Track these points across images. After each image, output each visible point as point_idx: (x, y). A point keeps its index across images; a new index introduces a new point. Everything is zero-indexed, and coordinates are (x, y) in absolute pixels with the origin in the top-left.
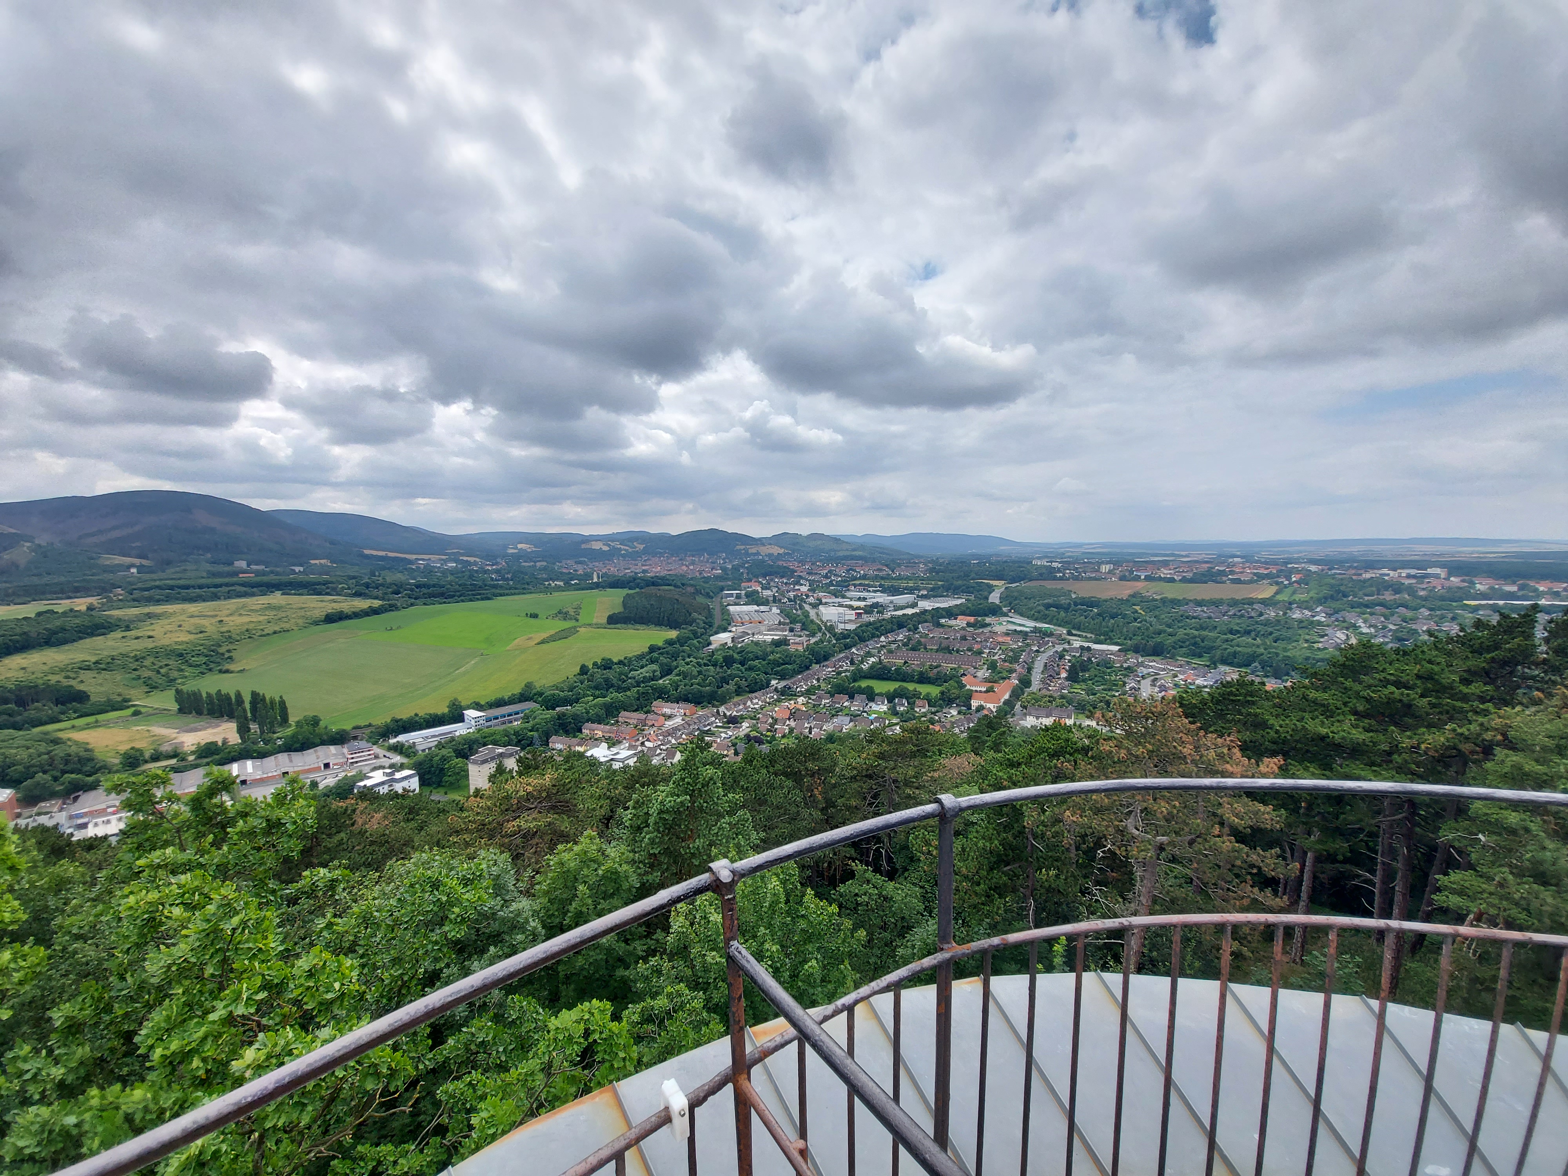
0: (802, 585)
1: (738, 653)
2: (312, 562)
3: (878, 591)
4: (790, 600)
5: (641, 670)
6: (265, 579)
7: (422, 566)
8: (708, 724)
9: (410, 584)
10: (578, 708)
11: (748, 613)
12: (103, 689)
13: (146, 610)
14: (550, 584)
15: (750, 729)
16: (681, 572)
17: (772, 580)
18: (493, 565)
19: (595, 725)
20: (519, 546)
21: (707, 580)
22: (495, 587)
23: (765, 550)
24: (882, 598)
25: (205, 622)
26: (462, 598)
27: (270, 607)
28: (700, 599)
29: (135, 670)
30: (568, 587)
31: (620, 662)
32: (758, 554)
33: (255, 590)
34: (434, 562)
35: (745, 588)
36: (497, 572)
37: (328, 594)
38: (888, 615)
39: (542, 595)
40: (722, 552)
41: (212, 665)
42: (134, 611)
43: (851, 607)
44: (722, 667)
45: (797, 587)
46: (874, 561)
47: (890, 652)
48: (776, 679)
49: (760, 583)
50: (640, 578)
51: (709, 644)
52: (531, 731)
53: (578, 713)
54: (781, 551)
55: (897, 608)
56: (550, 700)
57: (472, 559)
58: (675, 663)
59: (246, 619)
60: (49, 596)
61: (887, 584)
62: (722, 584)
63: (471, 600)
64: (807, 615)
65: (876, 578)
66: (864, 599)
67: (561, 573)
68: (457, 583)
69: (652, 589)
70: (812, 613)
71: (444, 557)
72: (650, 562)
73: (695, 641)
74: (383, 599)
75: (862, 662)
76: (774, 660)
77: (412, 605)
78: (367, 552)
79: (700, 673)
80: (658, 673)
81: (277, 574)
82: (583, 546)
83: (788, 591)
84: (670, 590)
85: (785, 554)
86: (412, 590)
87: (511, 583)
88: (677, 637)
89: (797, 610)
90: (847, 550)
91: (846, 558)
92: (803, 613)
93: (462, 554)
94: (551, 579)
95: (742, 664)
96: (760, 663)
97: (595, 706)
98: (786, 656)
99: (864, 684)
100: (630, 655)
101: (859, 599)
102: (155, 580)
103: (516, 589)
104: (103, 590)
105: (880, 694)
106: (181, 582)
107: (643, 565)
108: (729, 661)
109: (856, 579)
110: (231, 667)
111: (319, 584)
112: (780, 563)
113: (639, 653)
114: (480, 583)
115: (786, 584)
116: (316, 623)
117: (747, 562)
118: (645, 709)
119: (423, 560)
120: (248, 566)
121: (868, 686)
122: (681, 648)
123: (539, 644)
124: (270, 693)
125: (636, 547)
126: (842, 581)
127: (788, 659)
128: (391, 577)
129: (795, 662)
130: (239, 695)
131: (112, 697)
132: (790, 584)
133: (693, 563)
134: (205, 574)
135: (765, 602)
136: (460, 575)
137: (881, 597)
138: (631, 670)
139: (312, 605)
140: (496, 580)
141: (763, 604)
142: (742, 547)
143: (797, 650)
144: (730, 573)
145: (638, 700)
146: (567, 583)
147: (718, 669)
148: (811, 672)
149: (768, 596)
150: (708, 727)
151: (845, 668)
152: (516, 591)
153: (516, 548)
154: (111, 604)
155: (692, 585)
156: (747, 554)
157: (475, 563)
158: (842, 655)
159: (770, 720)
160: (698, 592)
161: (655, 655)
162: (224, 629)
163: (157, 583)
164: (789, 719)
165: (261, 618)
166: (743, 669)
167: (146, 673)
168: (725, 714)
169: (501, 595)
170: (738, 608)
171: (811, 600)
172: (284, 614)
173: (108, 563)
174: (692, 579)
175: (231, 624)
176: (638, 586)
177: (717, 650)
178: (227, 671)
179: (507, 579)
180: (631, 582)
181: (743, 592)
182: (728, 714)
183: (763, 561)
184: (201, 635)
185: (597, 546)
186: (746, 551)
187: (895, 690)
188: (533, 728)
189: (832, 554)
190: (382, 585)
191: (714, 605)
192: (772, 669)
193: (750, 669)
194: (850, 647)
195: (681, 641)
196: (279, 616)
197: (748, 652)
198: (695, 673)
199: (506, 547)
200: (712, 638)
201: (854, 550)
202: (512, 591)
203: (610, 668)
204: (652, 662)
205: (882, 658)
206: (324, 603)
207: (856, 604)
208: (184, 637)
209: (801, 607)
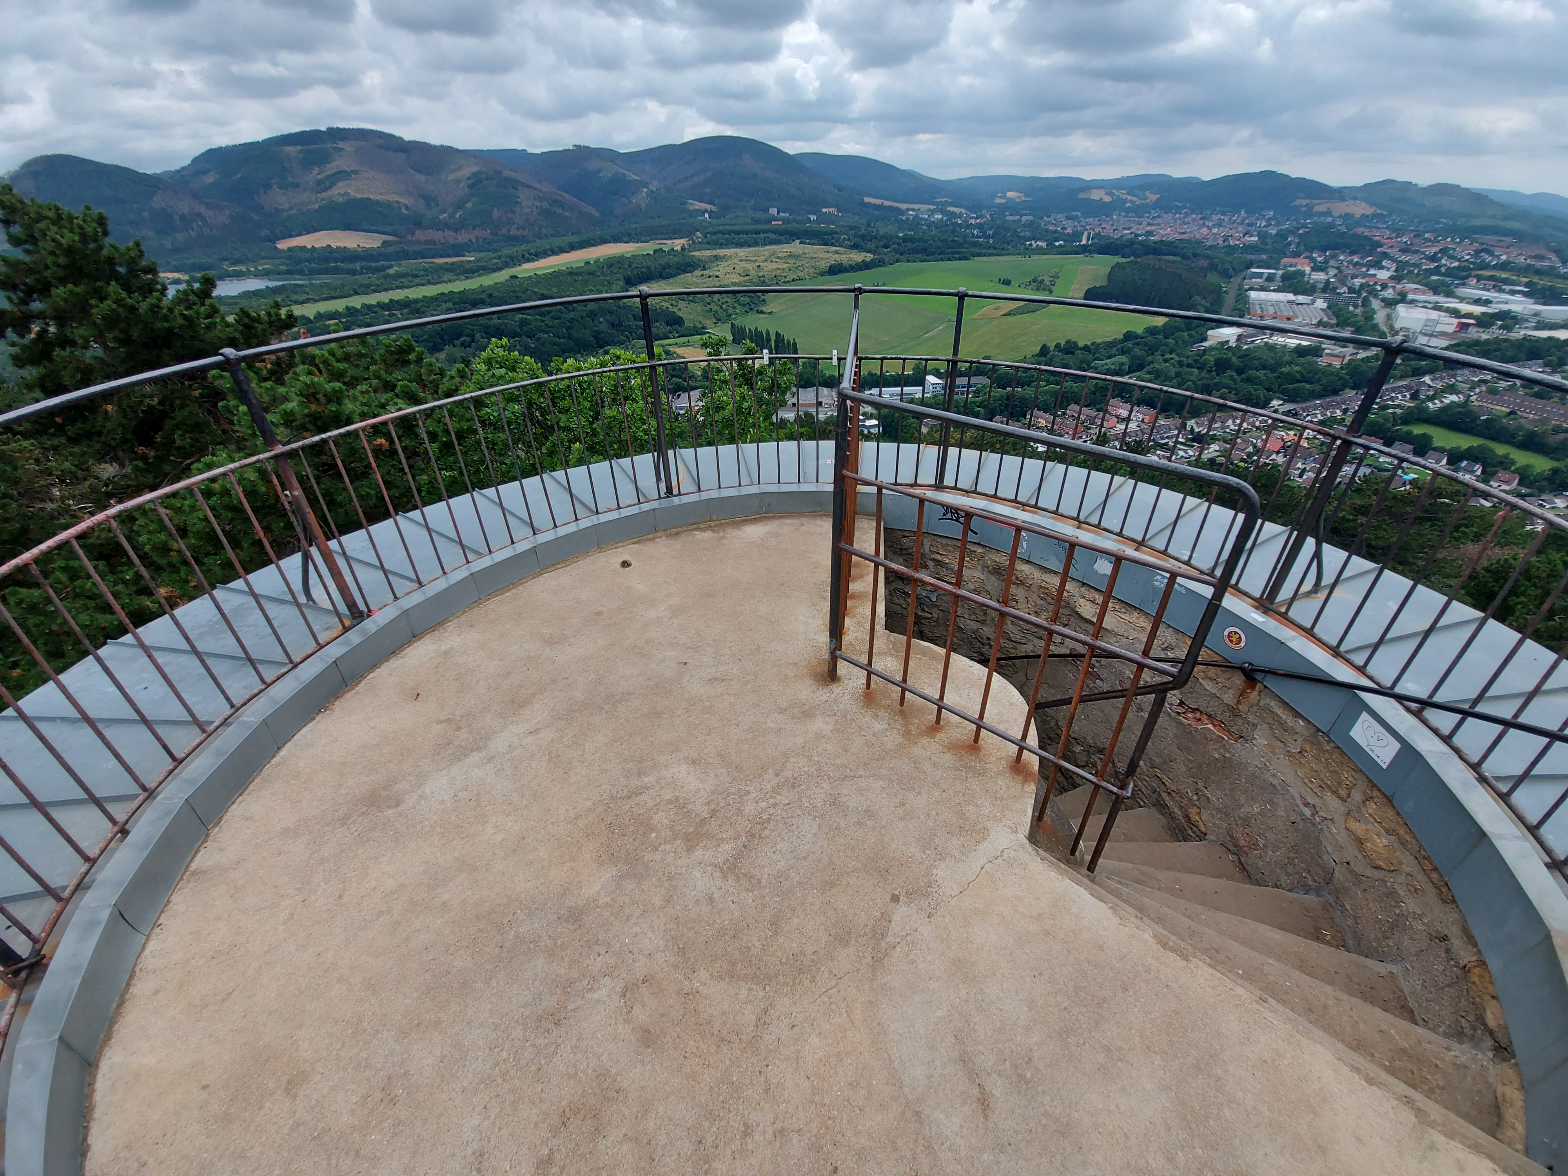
0: (1382, 268)
1: (1239, 357)
2: (824, 210)
3: (1519, 292)
4: (1351, 290)
5: (1107, 361)
6: (789, 227)
7: (911, 217)
8: (1167, 437)
9: (898, 237)
10: (1029, 391)
11: (1277, 303)
12: (691, 317)
13: (715, 253)
14: (1031, 245)
15: (1218, 454)
16: (1198, 236)
17: (1334, 257)
18: (977, 218)
19: (1041, 413)
20: (1010, 194)
21: (1231, 250)
22: (974, 245)
23: (1340, 208)
24: (1519, 305)
25: (749, 266)
26: (941, 256)
27: (791, 256)
28: (1213, 278)
29: (709, 304)
30: (1051, 249)
31: (1086, 348)
32: (1328, 213)
33: (782, 237)
34: (922, 213)
35: (1285, 266)
36: (980, 226)
37: (833, 245)
38: (1518, 334)
39: (1019, 258)
40: (1269, 209)
41: (753, 306)
42: (708, 253)
43: (1455, 313)
44: (1209, 372)
45: (1372, 272)
46: (1535, 239)
47: (1493, 392)
48: (1279, 398)
49: (1313, 260)
50: (1141, 243)
51: (1205, 339)
52: (978, 406)
53: (1027, 396)
54: (1369, 211)
55: (1542, 325)
56: (1003, 378)
57: (957, 210)
58: (1150, 358)
59: (775, 266)
60: (659, 236)
61: (1543, 282)
62: (1253, 257)
63: (949, 260)
64: (1369, 316)
65: (1526, 270)
66: (1487, 302)
67: (1047, 231)
68: (939, 240)
69: (1151, 259)
70: (1380, 317)
71: (932, 207)
72: (1159, 221)
73: (1186, 334)
74: (874, 253)
75: (1431, 399)
76: (1289, 374)
77: (897, 261)
78: (867, 200)
79: (1178, 374)
80: (1127, 367)
81: (798, 222)
82: (1081, 196)
83: (1354, 276)
84: (1175, 261)
85: (1375, 216)
86: (899, 244)
87: (991, 241)
88: (1164, 325)
89: (1356, 306)
90: (1493, 217)
91: (1485, 230)
92: (1364, 313)
93: (951, 204)
94: (1034, 239)
95: (1240, 371)
96: (1265, 375)
97: (1045, 392)
98: (1309, 372)
99: (1418, 430)
100: (1099, 341)
101: (1478, 302)
102: (719, 225)
103: (995, 248)
104: (687, 233)
105: (1441, 450)
106: (735, 228)
107: (1149, 224)
108: (1222, 365)
109: (1485, 266)
110: (764, 309)
111: (826, 233)
112: (1360, 230)
113: (1110, 339)
114: (960, 240)
115: (1357, 264)
116: (822, 274)
117: (1304, 226)
118: (1098, 406)
119: (913, 210)
120: (778, 213)
121: (1424, 434)
122: (1164, 341)
123: (1004, 315)
124: (787, 336)
125: (1147, 198)
126: (1458, 268)
127: (1311, 376)
128: (883, 229)
129: (1319, 381)
130: (768, 333)
131: (697, 324)
132: (1363, 265)
133: (1219, 225)
134: (749, 221)
135: (1309, 290)
136: (943, 229)
137: (1520, 302)
138: (1095, 359)
139: (821, 256)
140: (978, 237)
141: (1304, 293)
142: (1305, 202)
143: (1330, 365)
144: (1270, 241)
145: (1094, 394)
146: (1050, 245)
147: (1204, 374)
148: (1338, 399)
149: (1317, 281)
150: (1167, 440)
151: (1397, 402)
152: (995, 252)
153: (1004, 197)
154: (694, 246)
155: (1207, 257)
156: (1309, 213)
157: (960, 216)
158: (1400, 383)
159: (1251, 449)
160: (1213, 267)
161: (1129, 344)
162: (761, 274)
163: (721, 228)
164: (1278, 453)
165: (785, 266)
166: (1238, 378)
167: (715, 308)
168: (1192, 429)
169: (979, 255)
170: (1263, 295)
171: (1389, 293)
172: (799, 263)
173: (691, 208)
174: (1210, 247)
175: (766, 269)
176: (1134, 253)
177: (1211, 348)
178: (762, 312)
179: (989, 237)
180: (1126, 247)
181: (1280, 272)
182: (1197, 430)
183: (1331, 225)
184: (747, 278)
185: (1097, 195)
186: (1310, 208)
187: (1470, 448)
188: (981, 403)
189: (1460, 222)
190: (876, 237)
191: (1229, 289)
192: (1280, 386)
193: (1248, 380)
194: (1424, 374)
195: (1166, 331)
196: (797, 265)
197: (1254, 358)
198: (1173, 374)
199: (994, 195)
200: (1210, 332)
201: (1507, 218)
202: (990, 251)
203: (1073, 353)
204: (1123, 352)
205: (1473, 398)
206: (830, 254)
207: (1465, 308)
208: (736, 279)
209: (1366, 303)
